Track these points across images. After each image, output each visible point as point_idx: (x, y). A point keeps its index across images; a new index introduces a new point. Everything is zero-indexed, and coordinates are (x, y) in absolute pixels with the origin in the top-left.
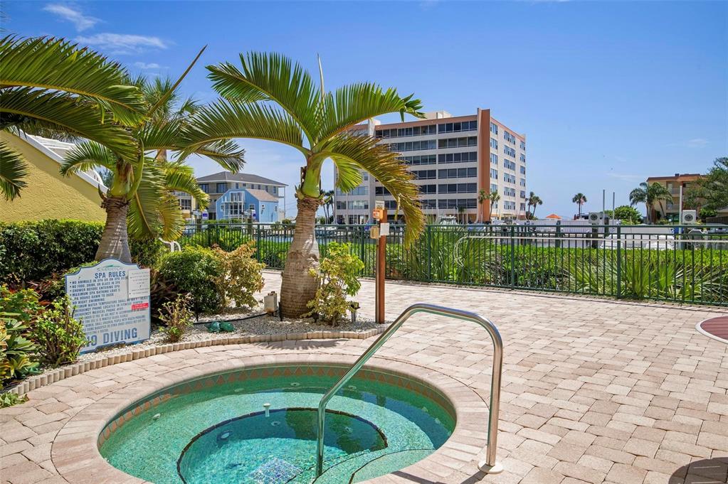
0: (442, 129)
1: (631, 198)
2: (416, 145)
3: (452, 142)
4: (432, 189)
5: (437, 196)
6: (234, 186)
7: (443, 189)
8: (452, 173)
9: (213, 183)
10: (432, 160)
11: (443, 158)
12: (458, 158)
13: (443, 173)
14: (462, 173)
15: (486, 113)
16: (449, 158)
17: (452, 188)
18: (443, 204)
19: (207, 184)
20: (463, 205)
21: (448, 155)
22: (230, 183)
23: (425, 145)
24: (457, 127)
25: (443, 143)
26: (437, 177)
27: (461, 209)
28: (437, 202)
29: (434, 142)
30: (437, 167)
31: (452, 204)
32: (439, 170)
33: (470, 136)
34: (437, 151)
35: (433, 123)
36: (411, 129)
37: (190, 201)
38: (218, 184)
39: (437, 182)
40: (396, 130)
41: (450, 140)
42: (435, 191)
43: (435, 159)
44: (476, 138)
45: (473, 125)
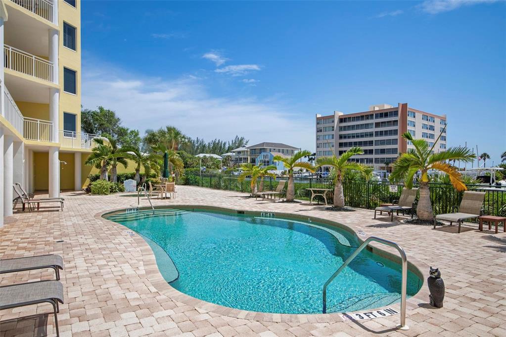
0: (377, 117)
1: (502, 157)
2: (362, 126)
4: (371, 152)
5: (373, 156)
6: (268, 151)
7: (377, 152)
8: (383, 142)
9: (258, 149)
10: (371, 135)
11: (378, 134)
12: (387, 133)
13: (378, 143)
14: (389, 142)
15: (405, 106)
16: (381, 133)
17: (383, 151)
18: (377, 161)
19: (255, 149)
20: (388, 162)
21: (380, 132)
22: (266, 149)
23: (367, 126)
24: (386, 115)
25: (377, 125)
26: (374, 144)
27: (387, 164)
28: (374, 159)
29: (372, 124)
30: (374, 139)
31: (382, 161)
32: (375, 141)
33: (394, 120)
34: (374, 130)
35: (371, 113)
36: (359, 117)
37: (247, 158)
38: (260, 149)
39: (373, 147)
41: (382, 123)
42: (373, 153)
43: (373, 134)
44: (397, 121)
45: (394, 113)
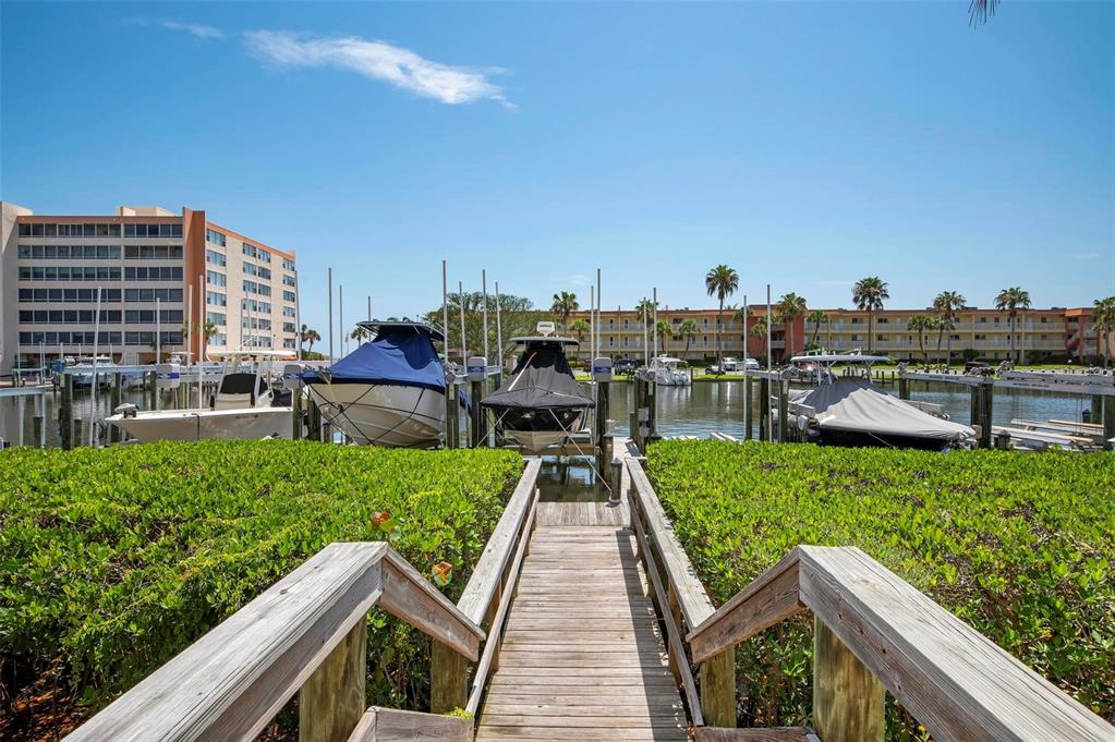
0: (129, 231)
2: (88, 251)
3: (146, 251)
4: (115, 316)
5: (122, 327)
7: (132, 317)
8: (145, 295)
10: (113, 274)
11: (131, 273)
12: (155, 273)
13: (132, 295)
14: (161, 295)
15: (198, 217)
16: (142, 273)
17: (145, 317)
18: (132, 339)
21: (140, 269)
23: (102, 252)
24: (154, 231)
25: (131, 252)
26: (123, 299)
28: (123, 335)
29: (117, 248)
30: (123, 284)
31: (145, 339)
32: (126, 290)
33: (172, 244)
34: (123, 263)
35: (114, 222)
36: (80, 227)
39: (122, 306)
40: (55, 225)
41: (143, 248)
42: (120, 320)
43: (120, 273)
44: (180, 248)
45: (177, 229)
